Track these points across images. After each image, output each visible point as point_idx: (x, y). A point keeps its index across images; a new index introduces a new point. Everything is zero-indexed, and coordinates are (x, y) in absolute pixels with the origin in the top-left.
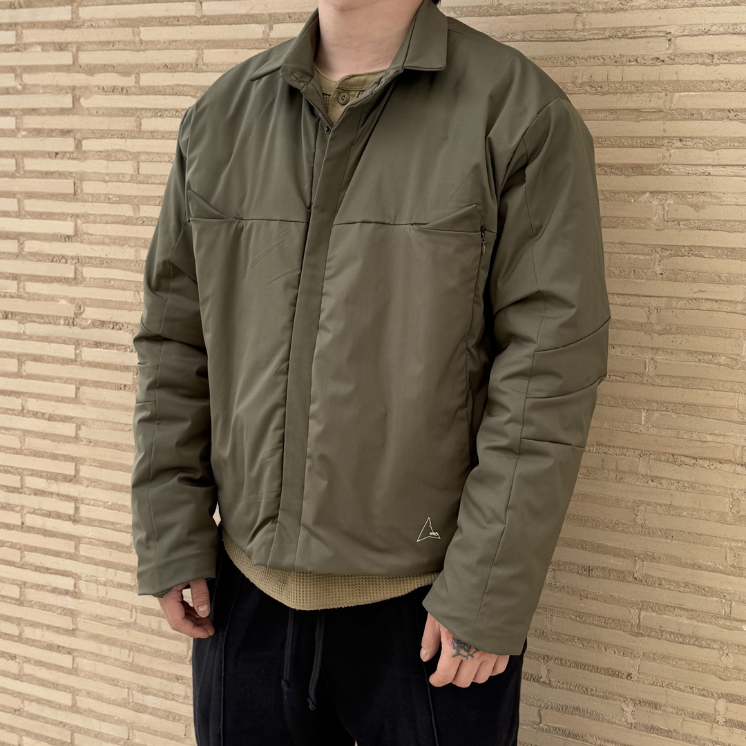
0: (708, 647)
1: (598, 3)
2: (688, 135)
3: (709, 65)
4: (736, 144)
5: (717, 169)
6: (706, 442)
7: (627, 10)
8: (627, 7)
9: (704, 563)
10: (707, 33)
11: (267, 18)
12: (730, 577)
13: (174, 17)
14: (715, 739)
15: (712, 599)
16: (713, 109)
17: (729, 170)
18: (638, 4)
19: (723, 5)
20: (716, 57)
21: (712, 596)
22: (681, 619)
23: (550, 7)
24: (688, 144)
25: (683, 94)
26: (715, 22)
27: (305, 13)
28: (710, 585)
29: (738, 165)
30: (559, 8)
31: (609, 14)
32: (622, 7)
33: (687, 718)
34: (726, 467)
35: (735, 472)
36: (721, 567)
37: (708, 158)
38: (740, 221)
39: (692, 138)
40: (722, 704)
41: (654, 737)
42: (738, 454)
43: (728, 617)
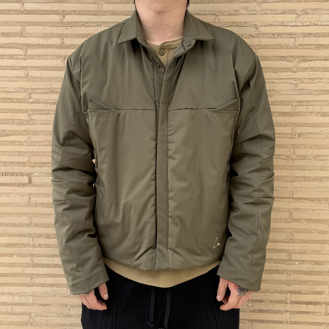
0: (282, 273)
1: (225, 11)
2: (265, 67)
3: (273, 38)
4: (285, 70)
5: (278, 80)
6: (278, 191)
7: (238, 15)
8: (238, 14)
9: (279, 240)
10: (272, 25)
11: (62, 12)
12: (290, 244)
14: (287, 310)
15: (283, 254)
16: (275, 56)
17: (282, 81)
18: (242, 12)
19: (278, 14)
20: (275, 35)
21: (283, 253)
22: (271, 264)
23: (203, 13)
24: (266, 70)
25: (262, 50)
26: (275, 21)
27: (82, 11)
28: (282, 248)
29: (286, 79)
30: (208, 13)
31: (230, 16)
32: (235, 13)
33: (274, 304)
34: (286, 200)
35: (290, 202)
36: (286, 240)
37: (274, 76)
38: (288, 101)
39: (267, 68)
40: (288, 295)
41: (262, 314)
42: (291, 194)
43: (290, 260)
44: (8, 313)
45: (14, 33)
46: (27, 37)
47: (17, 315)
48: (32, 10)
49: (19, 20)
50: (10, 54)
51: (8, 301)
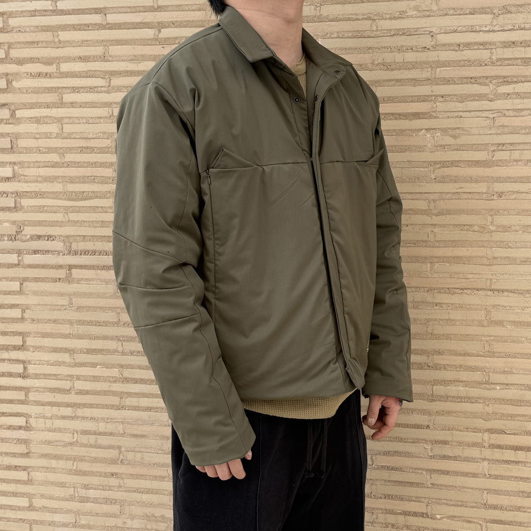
0: (476, 402)
1: (386, 14)
2: (447, 94)
3: (457, 51)
4: (476, 98)
5: (466, 113)
6: (469, 278)
7: (404, 18)
8: (404, 16)
9: (471, 352)
10: (455, 31)
11: (157, 25)
12: (487, 358)
13: (85, 25)
14: (484, 457)
15: (477, 373)
16: (462, 77)
17: (473, 114)
18: (411, 14)
19: (464, 14)
20: (461, 46)
21: (477, 371)
22: (458, 388)
23: (354, 17)
24: (447, 99)
25: (442, 69)
26: (460, 25)
27: (184, 21)
28: (475, 364)
29: (478, 111)
30: (360, 17)
31: (393, 21)
32: (401, 16)
33: (465, 447)
34: (481, 292)
35: (486, 295)
36: (481, 353)
37: (460, 107)
38: (482, 144)
39: (450, 95)
40: (486, 436)
41: (446, 462)
42: (488, 284)
43: (487, 383)
44: (91, 446)
45: (94, 57)
46: (111, 61)
47: (102, 448)
48: (117, 23)
49: (101, 38)
50: (89, 86)
51: (91, 429)
